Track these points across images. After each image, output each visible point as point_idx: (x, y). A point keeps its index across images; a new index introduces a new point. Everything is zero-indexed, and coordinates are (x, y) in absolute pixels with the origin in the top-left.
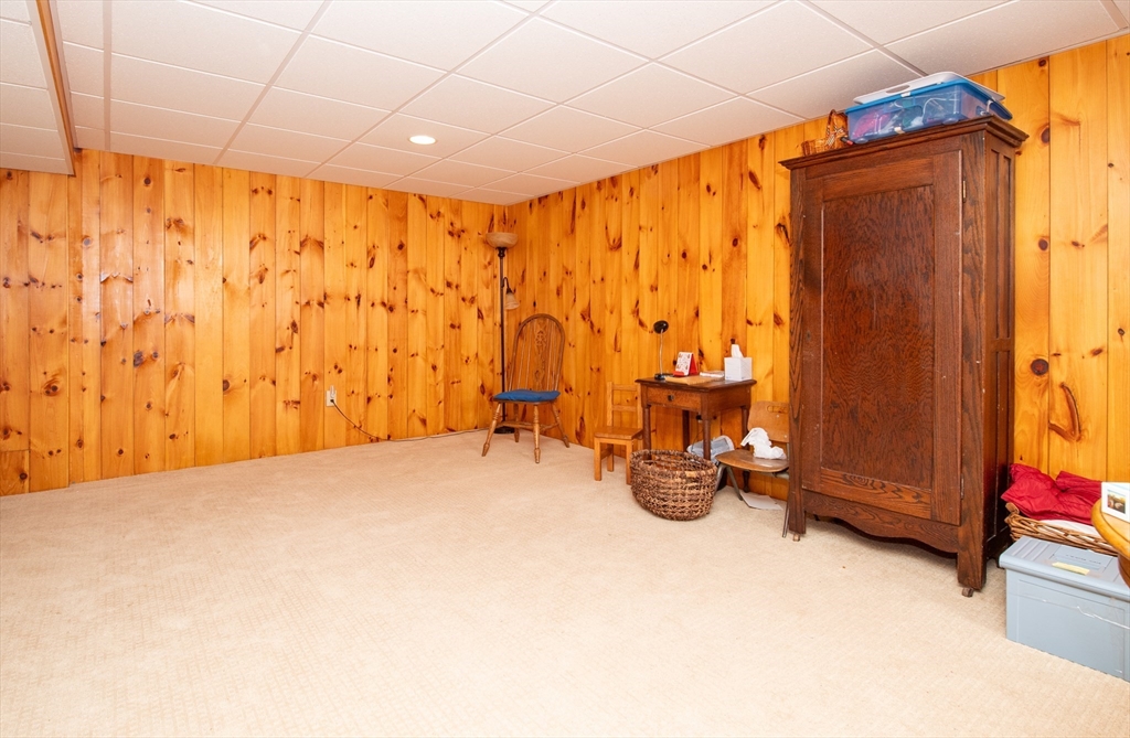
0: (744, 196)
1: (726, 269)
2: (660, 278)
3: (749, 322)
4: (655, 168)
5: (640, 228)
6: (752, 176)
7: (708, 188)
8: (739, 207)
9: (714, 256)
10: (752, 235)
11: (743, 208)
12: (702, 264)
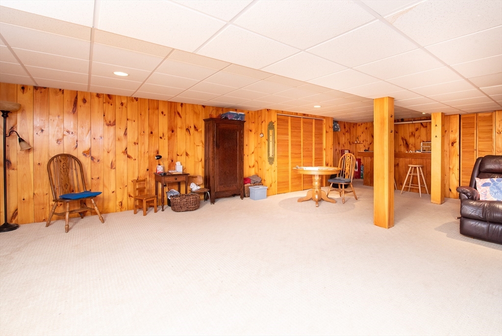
0: (176, 118)
1: (169, 139)
2: (139, 139)
3: (178, 155)
4: (137, 99)
5: (127, 120)
6: (179, 113)
7: (162, 113)
8: (174, 121)
9: (165, 135)
10: (179, 130)
11: (176, 122)
12: (160, 136)
